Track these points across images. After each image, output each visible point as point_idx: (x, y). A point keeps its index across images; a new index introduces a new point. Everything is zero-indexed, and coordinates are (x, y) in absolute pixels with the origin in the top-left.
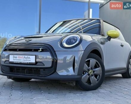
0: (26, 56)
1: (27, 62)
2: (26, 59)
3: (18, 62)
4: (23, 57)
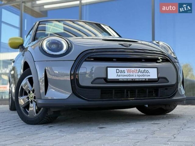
1: (146, 79)
3: (127, 79)
4: (137, 70)
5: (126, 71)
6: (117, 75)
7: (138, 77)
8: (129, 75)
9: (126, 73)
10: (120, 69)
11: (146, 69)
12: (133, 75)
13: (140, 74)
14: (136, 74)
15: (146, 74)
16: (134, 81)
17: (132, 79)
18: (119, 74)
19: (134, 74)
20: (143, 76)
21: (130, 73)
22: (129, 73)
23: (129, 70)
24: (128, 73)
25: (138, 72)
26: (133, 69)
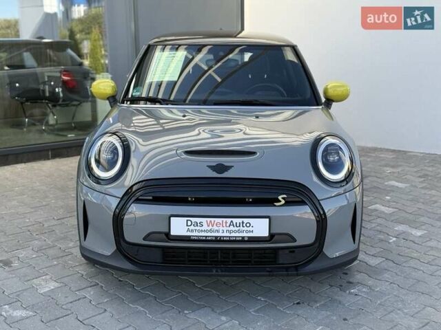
0: (235, 220)
2: (237, 229)
3: (206, 237)
4: (226, 223)
5: (205, 224)
6: (188, 230)
8: (211, 231)
9: (205, 227)
10: (193, 220)
11: (246, 220)
12: (218, 231)
13: (232, 228)
14: (225, 229)
15: (245, 228)
16: (218, 240)
17: (216, 237)
18: (192, 227)
19: (221, 228)
20: (239, 231)
21: (213, 226)
22: (211, 227)
23: (211, 221)
24: (208, 226)
25: (228, 225)
26: (220, 220)
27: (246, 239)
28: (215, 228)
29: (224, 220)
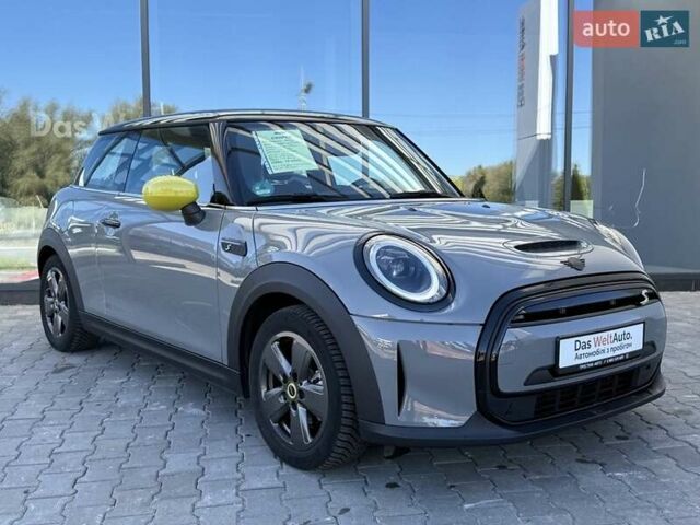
0: (619, 332)
1: (625, 355)
2: (619, 344)
3: (594, 362)
4: (611, 337)
5: (592, 344)
6: (577, 357)
7: (611, 354)
8: (597, 353)
9: (593, 349)
10: (582, 339)
11: (627, 329)
13: (617, 344)
14: (610, 346)
15: (627, 342)
16: (605, 364)
17: (603, 360)
18: (581, 352)
19: (607, 346)
20: (621, 347)
21: (599, 345)
22: (597, 347)
23: (597, 338)
25: (612, 340)
26: (604, 334)
27: (627, 357)
28: (602, 347)
29: (609, 332)
